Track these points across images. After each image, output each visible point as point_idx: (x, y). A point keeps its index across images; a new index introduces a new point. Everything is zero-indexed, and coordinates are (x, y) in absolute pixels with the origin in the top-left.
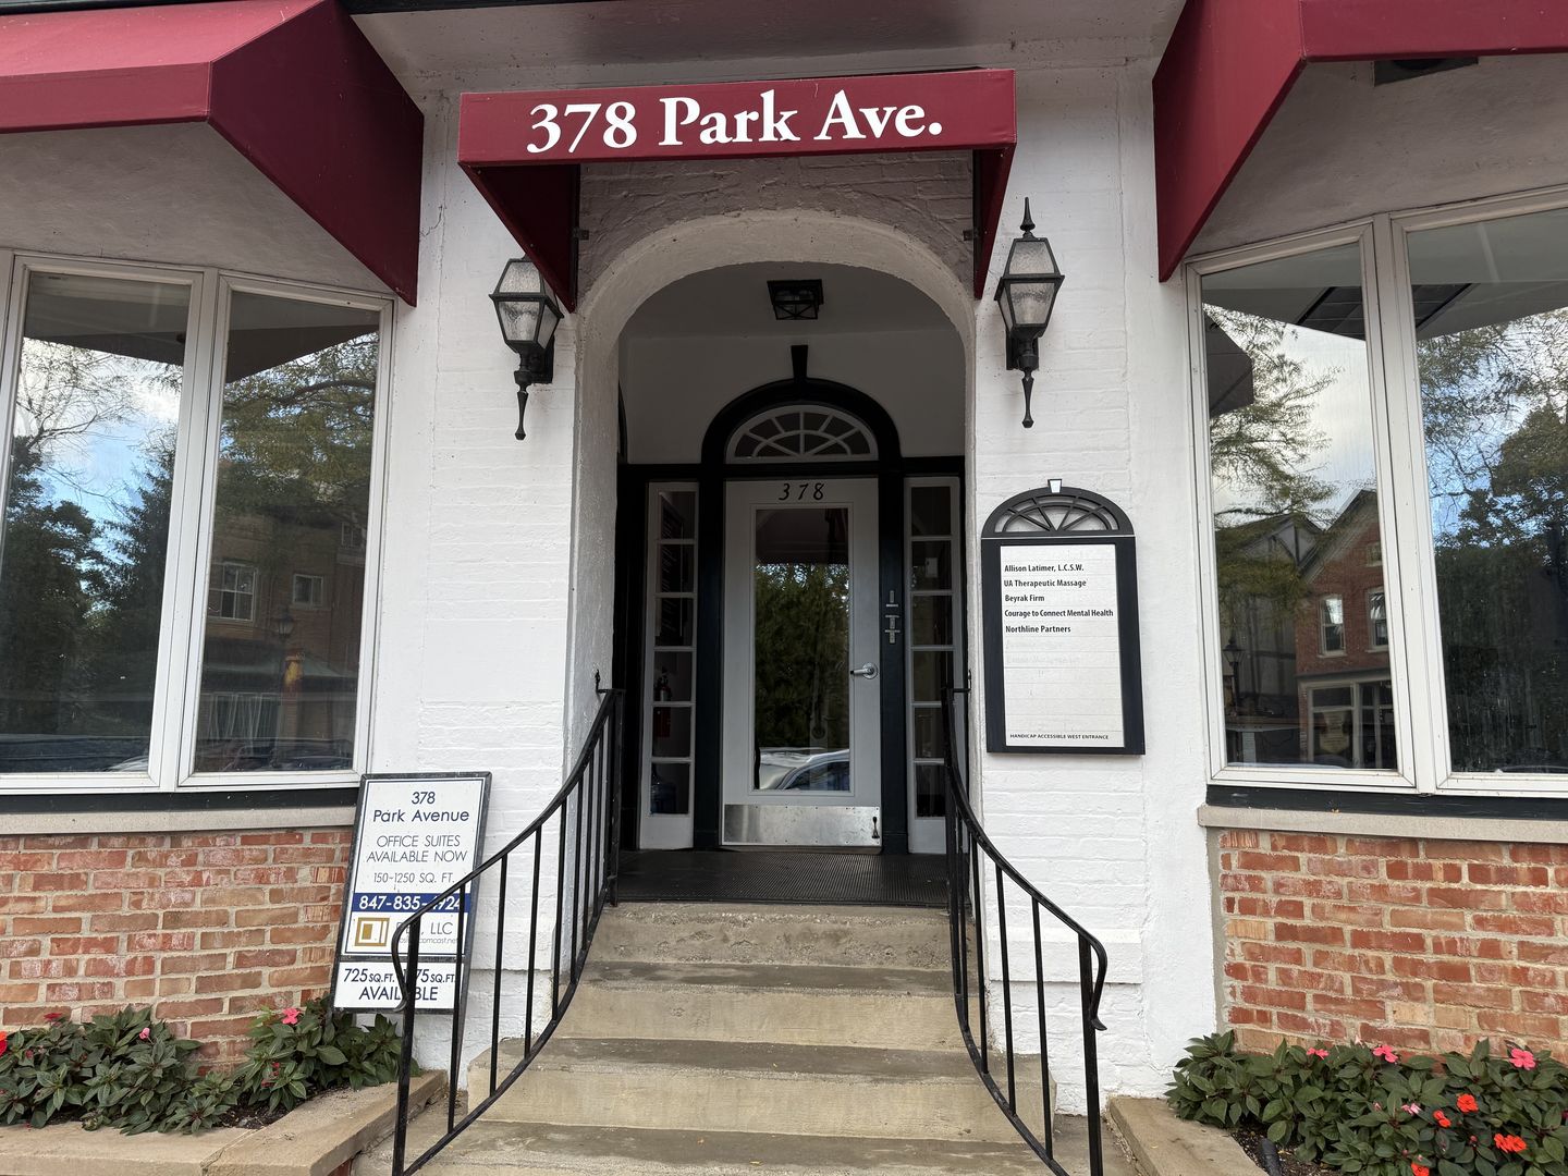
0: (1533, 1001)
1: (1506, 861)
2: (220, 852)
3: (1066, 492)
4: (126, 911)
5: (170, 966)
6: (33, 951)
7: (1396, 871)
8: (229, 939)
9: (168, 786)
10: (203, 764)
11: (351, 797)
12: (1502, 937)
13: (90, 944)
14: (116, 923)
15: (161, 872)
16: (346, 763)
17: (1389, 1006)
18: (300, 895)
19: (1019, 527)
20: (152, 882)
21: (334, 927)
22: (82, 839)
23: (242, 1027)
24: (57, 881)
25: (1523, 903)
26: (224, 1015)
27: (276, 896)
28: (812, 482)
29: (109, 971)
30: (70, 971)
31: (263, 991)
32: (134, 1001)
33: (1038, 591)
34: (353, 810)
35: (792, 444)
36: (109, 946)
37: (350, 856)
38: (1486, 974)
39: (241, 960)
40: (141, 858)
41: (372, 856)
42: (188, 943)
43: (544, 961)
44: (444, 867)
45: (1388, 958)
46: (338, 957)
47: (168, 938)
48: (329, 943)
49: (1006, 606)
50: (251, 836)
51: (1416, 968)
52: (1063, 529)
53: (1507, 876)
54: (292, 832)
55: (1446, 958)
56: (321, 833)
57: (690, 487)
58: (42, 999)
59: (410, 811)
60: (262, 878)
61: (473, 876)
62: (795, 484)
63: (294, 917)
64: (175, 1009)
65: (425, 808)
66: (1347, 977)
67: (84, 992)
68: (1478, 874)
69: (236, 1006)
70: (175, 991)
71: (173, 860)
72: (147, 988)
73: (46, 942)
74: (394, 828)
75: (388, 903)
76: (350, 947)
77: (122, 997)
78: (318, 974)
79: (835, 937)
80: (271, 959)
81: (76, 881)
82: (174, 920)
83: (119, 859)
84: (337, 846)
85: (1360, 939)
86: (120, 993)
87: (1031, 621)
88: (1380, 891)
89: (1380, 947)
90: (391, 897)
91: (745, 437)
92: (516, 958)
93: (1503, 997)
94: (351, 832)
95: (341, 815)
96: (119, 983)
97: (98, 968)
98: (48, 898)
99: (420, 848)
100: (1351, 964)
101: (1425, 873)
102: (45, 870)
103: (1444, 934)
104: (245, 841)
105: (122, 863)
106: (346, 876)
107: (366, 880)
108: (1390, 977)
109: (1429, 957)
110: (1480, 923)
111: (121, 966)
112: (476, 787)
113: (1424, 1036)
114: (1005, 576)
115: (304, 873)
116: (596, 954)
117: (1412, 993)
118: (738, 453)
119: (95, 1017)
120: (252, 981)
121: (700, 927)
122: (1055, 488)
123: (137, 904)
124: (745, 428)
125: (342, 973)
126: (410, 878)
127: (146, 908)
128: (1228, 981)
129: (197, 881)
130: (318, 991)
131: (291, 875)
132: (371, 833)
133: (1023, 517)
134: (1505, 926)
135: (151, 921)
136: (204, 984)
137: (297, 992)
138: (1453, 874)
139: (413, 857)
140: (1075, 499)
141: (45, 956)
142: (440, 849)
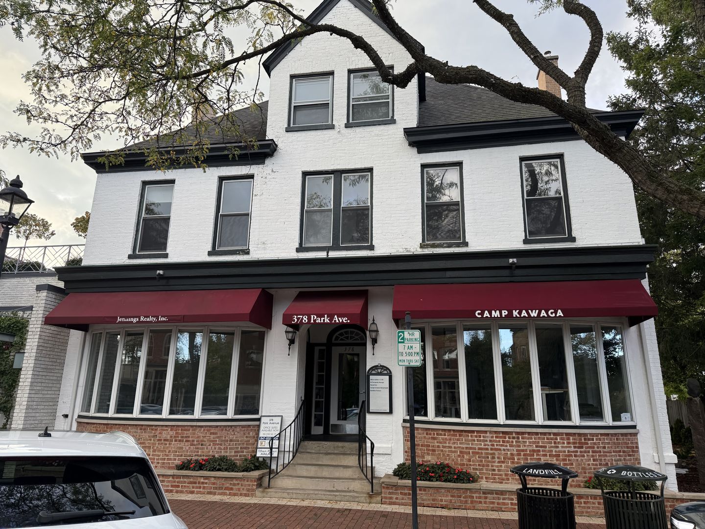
0: (443, 455)
1: (441, 432)
2: (238, 429)
3: (381, 366)
4: (224, 439)
5: (230, 448)
6: (210, 445)
7: (427, 434)
8: (239, 444)
9: (230, 418)
10: (235, 414)
11: (259, 420)
12: (440, 445)
13: (218, 444)
14: (222, 441)
15: (229, 432)
16: (258, 413)
17: (425, 456)
18: (250, 437)
19: (373, 372)
20: (228, 434)
21: (256, 443)
22: (217, 426)
23: (241, 460)
24: (213, 433)
25: (443, 439)
26: (238, 458)
27: (247, 437)
28: (351, 347)
29: (221, 449)
30: (215, 449)
31: (244, 454)
32: (225, 454)
33: (376, 384)
34: (259, 422)
35: (347, 338)
36: (221, 445)
37: (259, 430)
38: (438, 450)
39: (241, 448)
40: (226, 430)
41: (263, 430)
42: (233, 445)
43: (291, 450)
44: (275, 432)
45: (425, 448)
46: (257, 448)
47: (230, 444)
48: (255, 446)
49: (371, 386)
50: (243, 426)
51: (429, 450)
52: (381, 373)
53: (441, 435)
54: (249, 426)
55: (433, 448)
56: (254, 426)
57: (324, 348)
58: (211, 453)
59: (269, 422)
60: (244, 434)
61: (279, 434)
62: (348, 347)
63: (249, 441)
64: (231, 456)
65: (271, 422)
66: (420, 452)
67: (217, 452)
68: (437, 434)
69: (240, 456)
70: (231, 453)
71: (231, 430)
72: (227, 452)
73: (212, 444)
74: (266, 425)
75: (265, 438)
76: (259, 446)
77: (223, 454)
78: (253, 451)
79: (342, 447)
80: (246, 448)
81: (216, 434)
82: (231, 441)
83: (222, 430)
84: (256, 428)
85: (422, 446)
86: (223, 453)
87: (375, 389)
88: (425, 437)
89: (424, 447)
90: (266, 438)
91: (337, 336)
92: (287, 449)
93: (440, 454)
94: (259, 426)
95: (257, 423)
96: (223, 451)
97: (220, 448)
98: (212, 436)
99: (271, 429)
100: (421, 450)
101: (430, 434)
102: (212, 431)
103: (432, 444)
104: (242, 427)
105: (223, 431)
106: (258, 434)
107: (261, 435)
108: (426, 452)
109: (431, 448)
110: (437, 442)
111: (223, 448)
112: (280, 418)
113: (430, 461)
114: (371, 381)
115: (251, 433)
116: (300, 450)
117: (428, 454)
118: (335, 340)
119: (219, 456)
120: (243, 452)
121: (318, 445)
122: (379, 365)
123: (225, 438)
124: (337, 334)
125: (258, 451)
126: (269, 434)
127: (227, 438)
128: (405, 454)
129: (234, 434)
130: (253, 454)
131: (249, 433)
132: (262, 426)
133: (374, 370)
134: (440, 443)
135: (227, 441)
136: (235, 452)
137: (250, 454)
138: (434, 434)
139: (269, 430)
140: (383, 367)
141: (211, 446)
142: (274, 429)
